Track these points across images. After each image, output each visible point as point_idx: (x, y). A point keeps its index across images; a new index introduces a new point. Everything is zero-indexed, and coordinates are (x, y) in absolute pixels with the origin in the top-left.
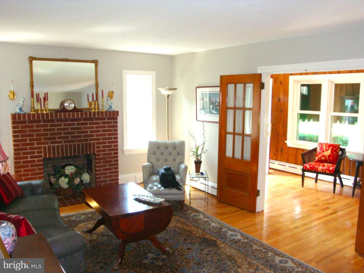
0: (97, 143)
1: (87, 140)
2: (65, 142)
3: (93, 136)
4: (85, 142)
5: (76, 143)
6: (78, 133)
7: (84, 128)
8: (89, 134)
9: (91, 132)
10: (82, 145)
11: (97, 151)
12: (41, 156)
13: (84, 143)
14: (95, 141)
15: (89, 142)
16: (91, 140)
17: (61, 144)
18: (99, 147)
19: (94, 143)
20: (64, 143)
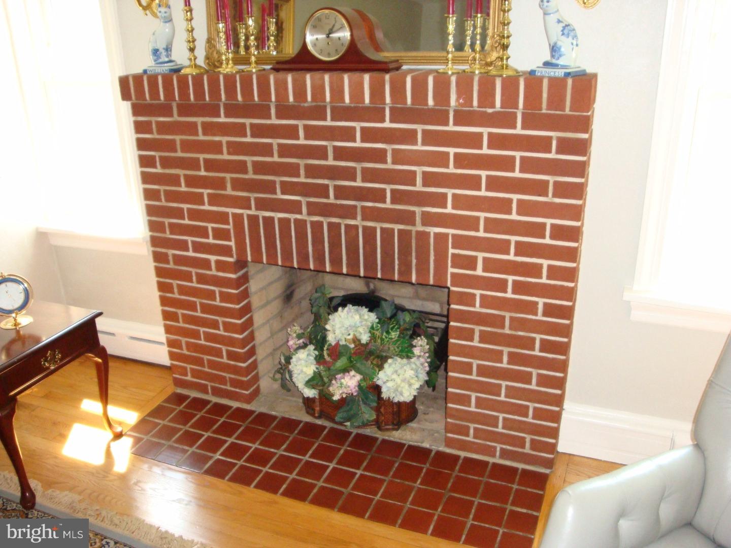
0: (460, 242)
1: (408, 218)
2: (313, 209)
3: (440, 200)
4: (402, 227)
5: (358, 222)
6: (369, 175)
7: (399, 157)
8: (419, 187)
9: (429, 179)
10: (387, 235)
11: (458, 280)
12: (226, 251)
13: (397, 227)
14: (451, 231)
15: (420, 228)
16: (429, 220)
17: (298, 217)
18: (471, 263)
19: (441, 239)
20: (309, 214)
